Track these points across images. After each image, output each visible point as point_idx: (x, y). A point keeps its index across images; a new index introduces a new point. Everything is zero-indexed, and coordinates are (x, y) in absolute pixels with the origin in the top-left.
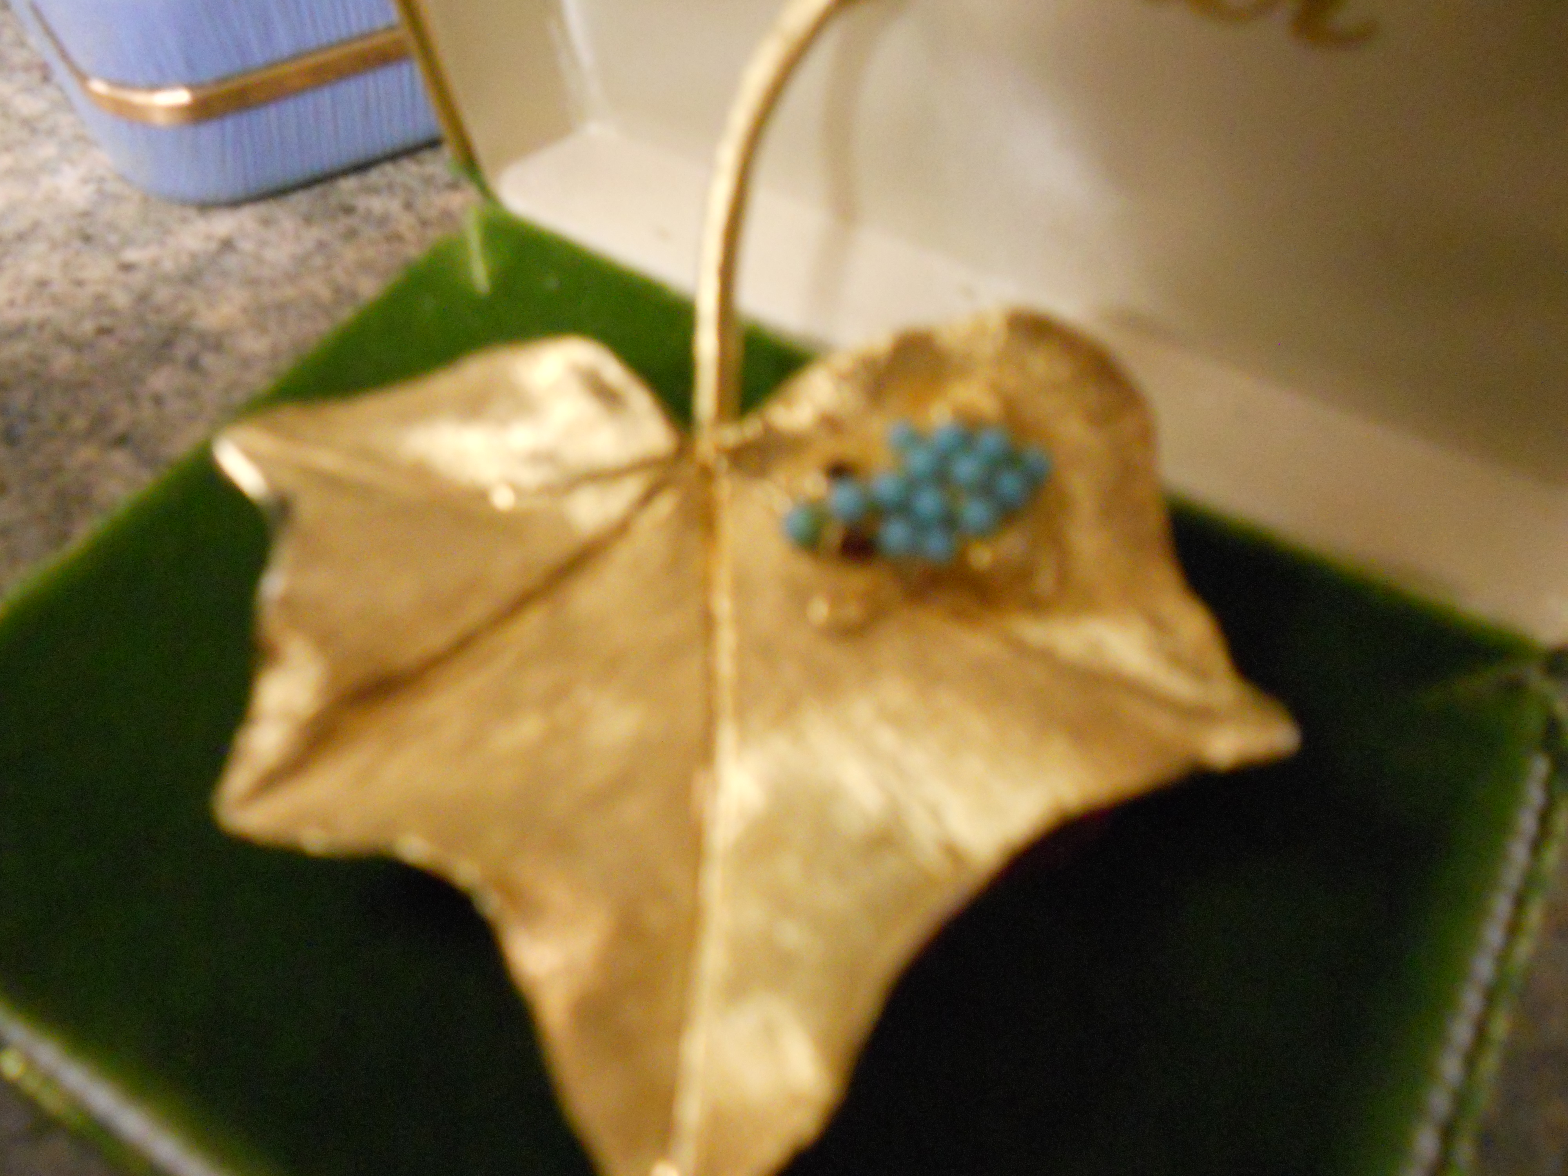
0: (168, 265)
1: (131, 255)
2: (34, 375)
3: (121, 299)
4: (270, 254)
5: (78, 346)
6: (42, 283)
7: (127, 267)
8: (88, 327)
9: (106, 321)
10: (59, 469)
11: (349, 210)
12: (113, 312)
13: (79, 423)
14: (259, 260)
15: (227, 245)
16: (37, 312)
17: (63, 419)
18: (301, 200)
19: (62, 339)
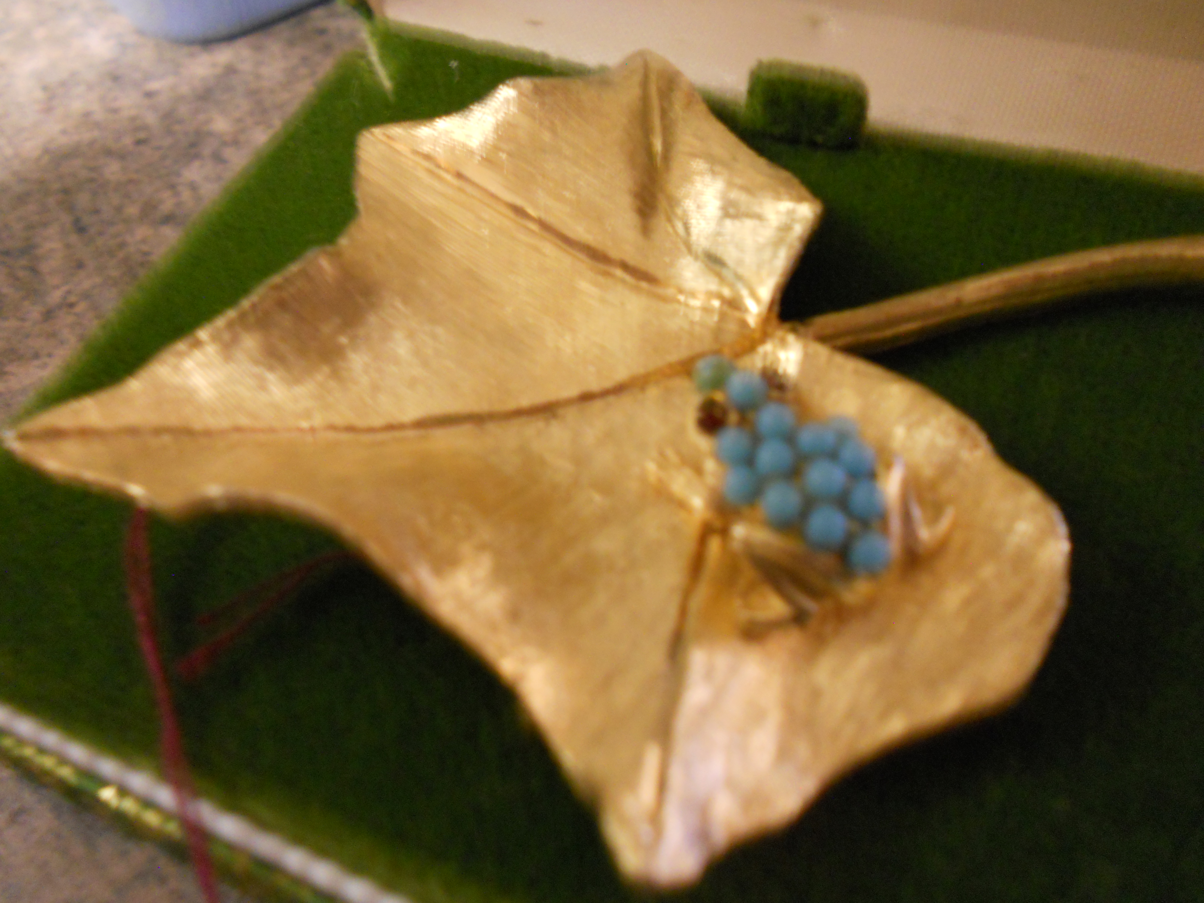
0: (185, 89)
1: (154, 85)
2: (92, 180)
3: (151, 119)
4: (265, 71)
5: (122, 156)
6: (87, 115)
7: (149, 95)
8: (127, 141)
9: (142, 135)
10: (122, 245)
11: (322, 32)
12: (145, 128)
13: (132, 210)
14: (258, 77)
15: (230, 70)
16: (87, 136)
17: (119, 209)
18: (284, 30)
19: (109, 153)
